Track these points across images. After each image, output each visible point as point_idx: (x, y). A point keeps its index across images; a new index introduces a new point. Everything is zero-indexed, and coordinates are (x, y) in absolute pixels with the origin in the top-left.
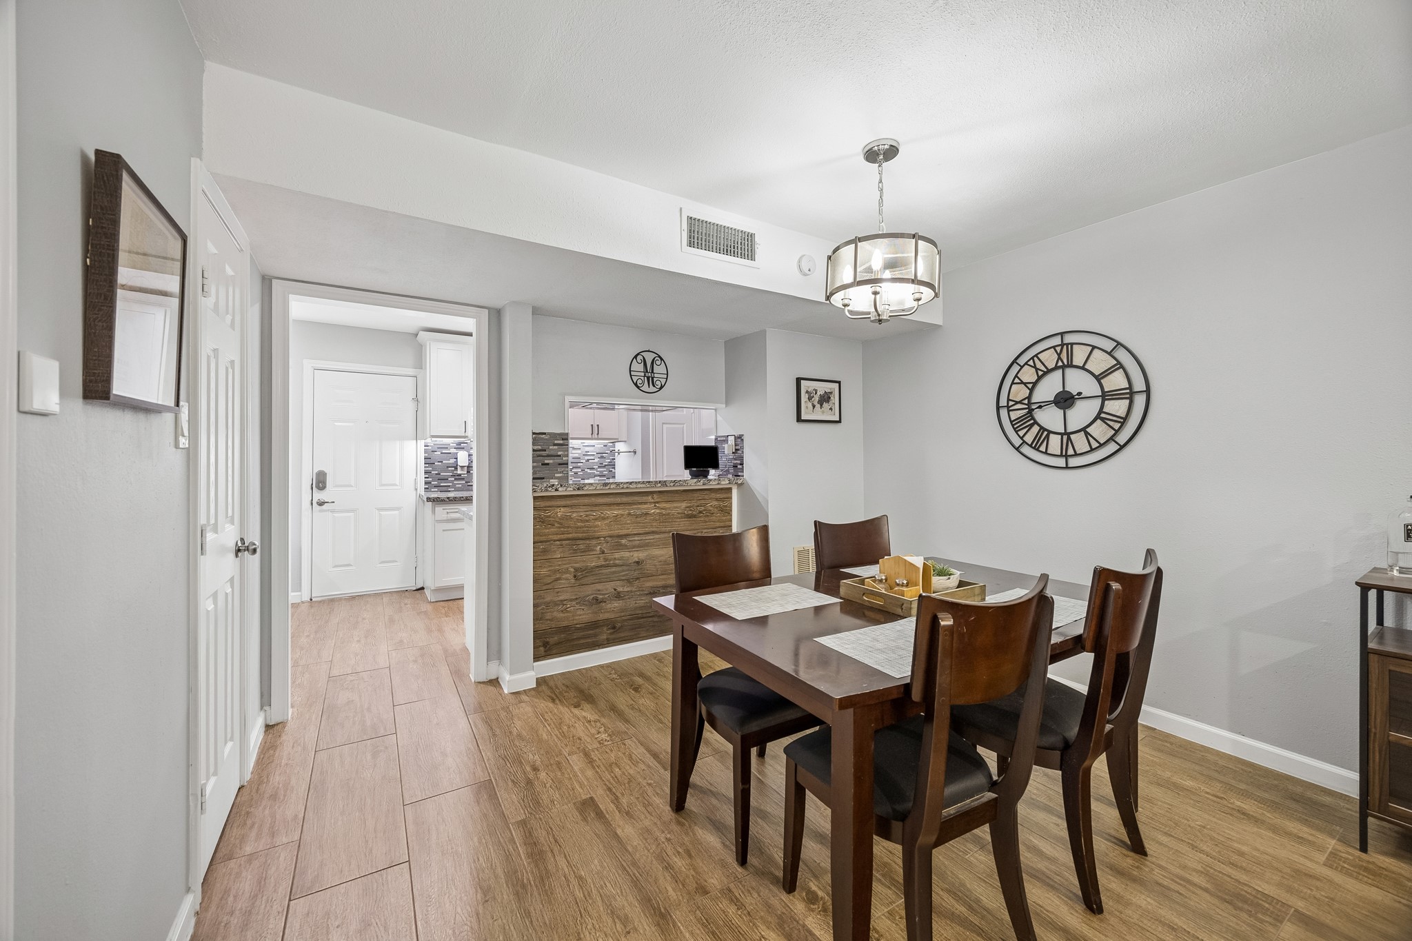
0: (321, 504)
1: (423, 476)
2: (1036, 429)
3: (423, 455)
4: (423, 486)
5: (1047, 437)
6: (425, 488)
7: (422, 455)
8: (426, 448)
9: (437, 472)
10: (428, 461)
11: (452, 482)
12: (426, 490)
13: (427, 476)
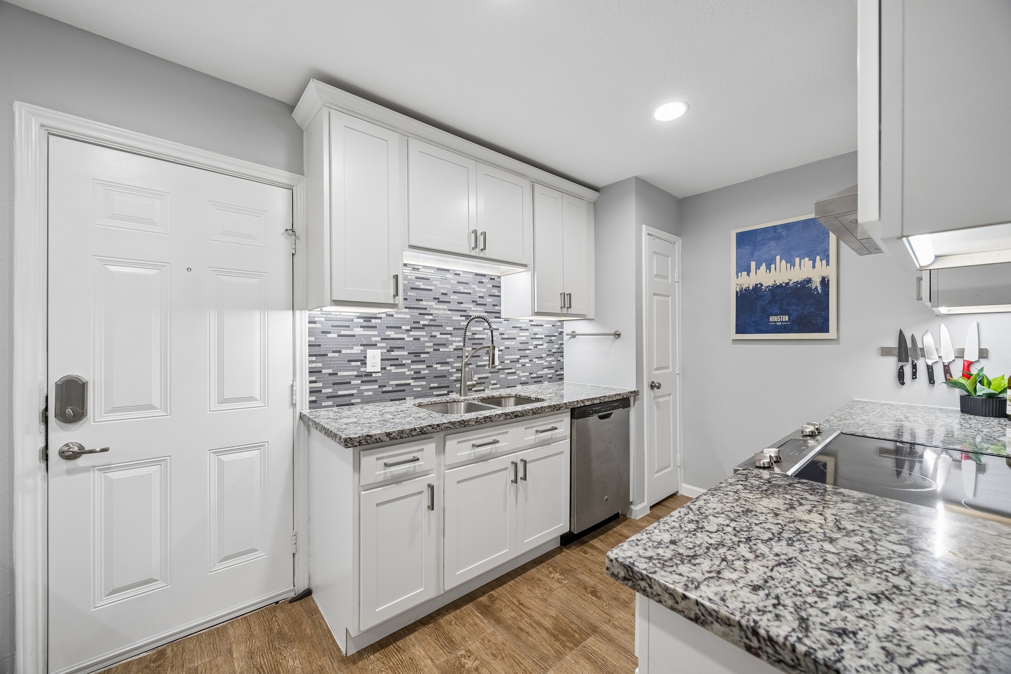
0: (70, 455)
1: (307, 378)
3: (306, 339)
4: (307, 398)
6: (311, 402)
7: (303, 340)
8: (312, 325)
9: (330, 371)
10: (316, 350)
11: (357, 387)
12: (313, 405)
13: (314, 379)
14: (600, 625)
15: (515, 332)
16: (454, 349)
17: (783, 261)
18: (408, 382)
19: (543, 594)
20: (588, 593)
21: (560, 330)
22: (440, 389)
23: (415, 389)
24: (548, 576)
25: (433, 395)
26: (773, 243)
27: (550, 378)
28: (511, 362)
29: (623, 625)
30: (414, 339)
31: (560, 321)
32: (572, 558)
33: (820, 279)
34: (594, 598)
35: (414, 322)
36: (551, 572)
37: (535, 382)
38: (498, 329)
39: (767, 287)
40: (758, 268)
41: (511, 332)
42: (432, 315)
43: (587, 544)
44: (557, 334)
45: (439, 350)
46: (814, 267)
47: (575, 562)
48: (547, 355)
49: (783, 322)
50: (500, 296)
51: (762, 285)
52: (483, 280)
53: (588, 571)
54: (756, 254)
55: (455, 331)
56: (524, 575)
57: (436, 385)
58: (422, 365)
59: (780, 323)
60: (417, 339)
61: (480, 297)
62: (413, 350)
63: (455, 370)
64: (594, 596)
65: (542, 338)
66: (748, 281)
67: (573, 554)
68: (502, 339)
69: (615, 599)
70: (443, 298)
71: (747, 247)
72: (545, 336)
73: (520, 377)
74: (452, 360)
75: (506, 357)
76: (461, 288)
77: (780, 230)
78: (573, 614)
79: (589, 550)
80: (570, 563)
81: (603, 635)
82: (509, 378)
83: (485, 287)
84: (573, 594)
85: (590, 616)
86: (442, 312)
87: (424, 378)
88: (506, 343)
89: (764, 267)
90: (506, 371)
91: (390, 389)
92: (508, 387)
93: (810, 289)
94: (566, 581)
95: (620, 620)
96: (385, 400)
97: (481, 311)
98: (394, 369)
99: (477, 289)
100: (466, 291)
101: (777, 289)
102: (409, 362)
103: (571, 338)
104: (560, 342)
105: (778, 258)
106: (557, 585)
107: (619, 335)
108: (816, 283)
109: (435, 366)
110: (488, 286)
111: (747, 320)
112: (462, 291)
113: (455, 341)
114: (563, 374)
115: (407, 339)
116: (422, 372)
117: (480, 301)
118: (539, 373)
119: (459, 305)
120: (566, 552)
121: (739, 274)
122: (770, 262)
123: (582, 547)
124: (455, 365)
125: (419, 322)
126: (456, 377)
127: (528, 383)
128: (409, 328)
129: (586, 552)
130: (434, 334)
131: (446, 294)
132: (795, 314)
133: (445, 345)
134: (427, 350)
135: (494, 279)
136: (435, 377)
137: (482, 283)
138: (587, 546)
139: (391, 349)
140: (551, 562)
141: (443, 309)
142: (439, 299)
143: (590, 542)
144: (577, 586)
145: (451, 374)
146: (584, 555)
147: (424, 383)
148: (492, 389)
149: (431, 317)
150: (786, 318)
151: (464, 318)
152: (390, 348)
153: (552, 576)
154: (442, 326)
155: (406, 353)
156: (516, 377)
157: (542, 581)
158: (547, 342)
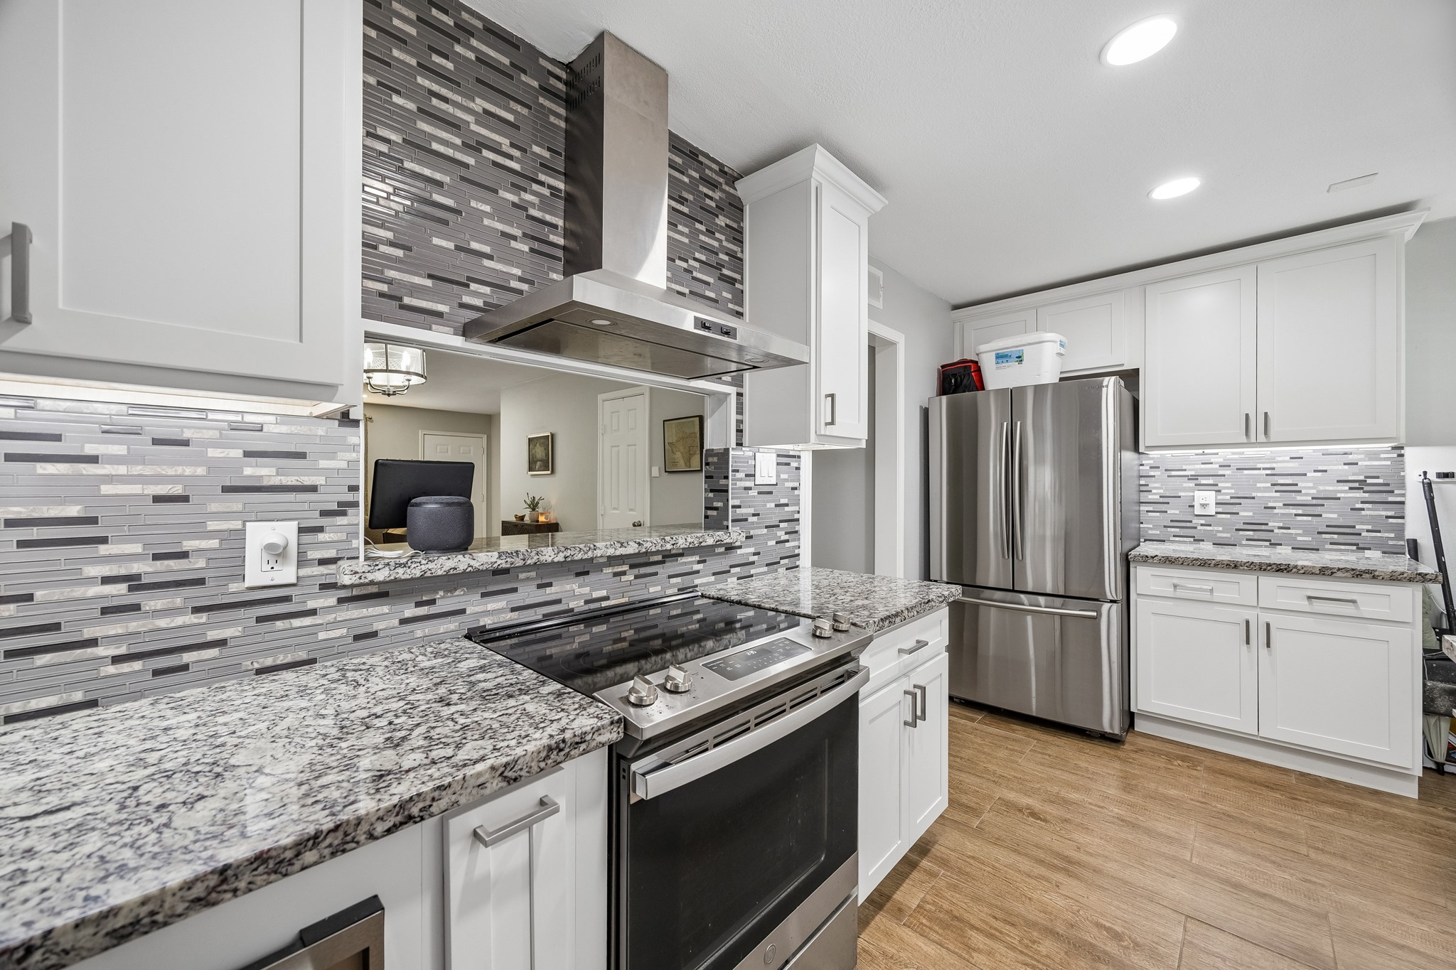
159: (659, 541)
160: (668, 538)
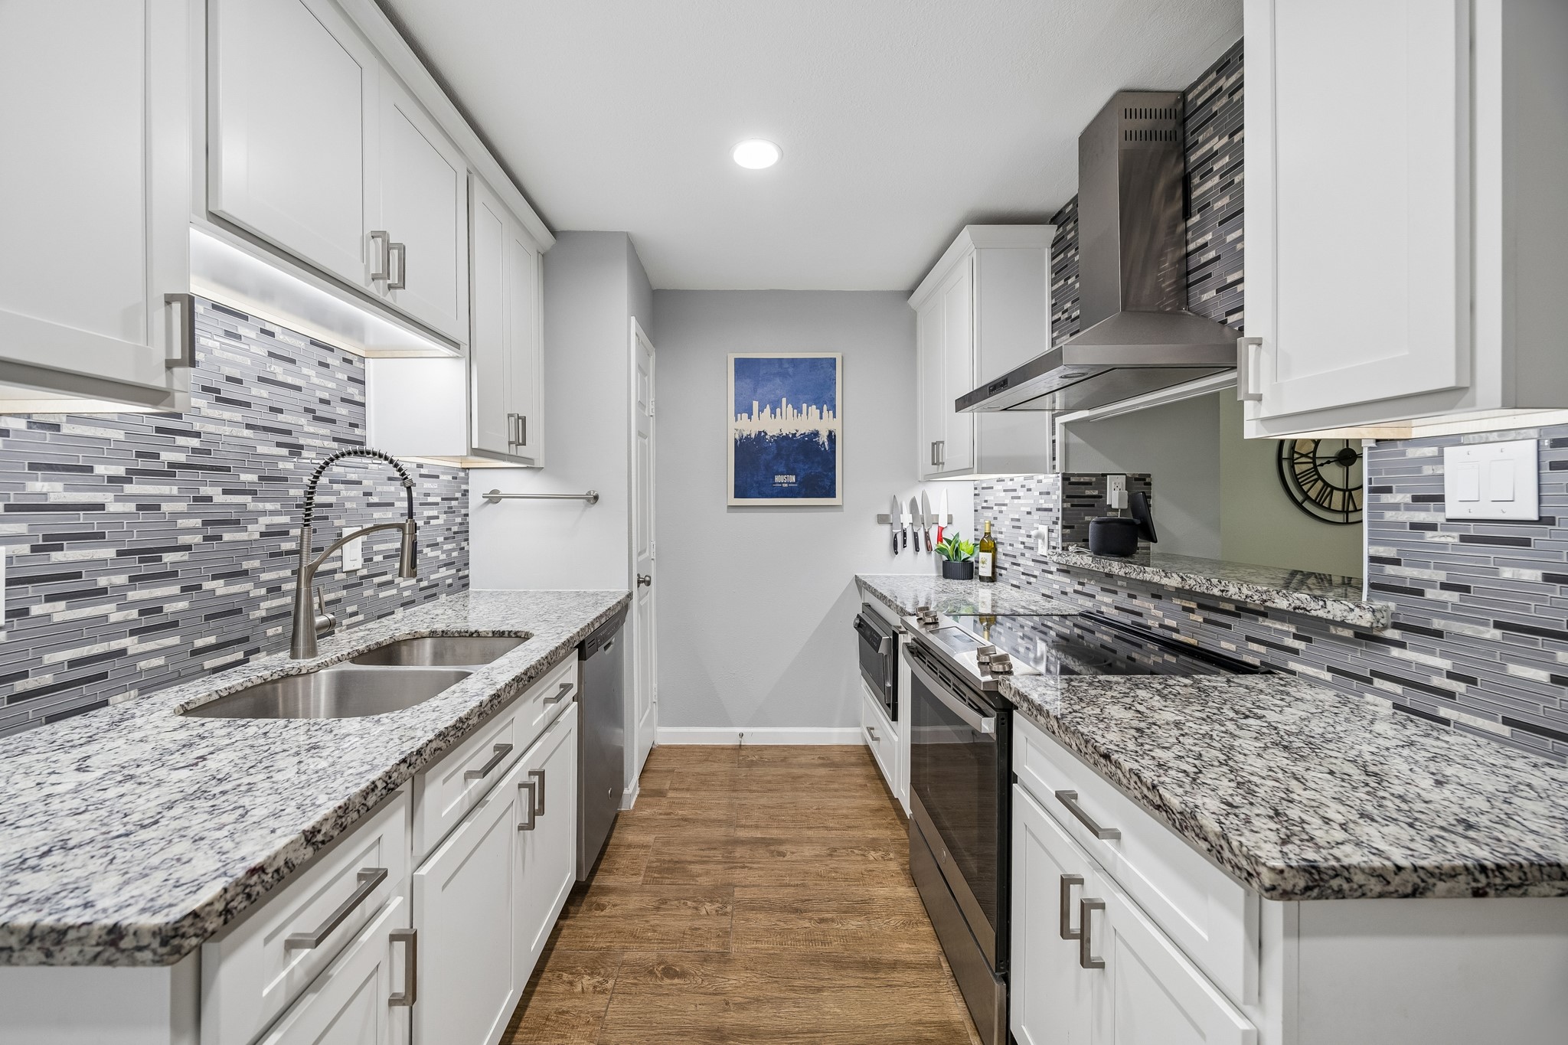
2: (1320, 484)
5: (1331, 493)
14: (721, 1020)
15: (392, 489)
16: (262, 534)
17: (790, 406)
18: (115, 645)
19: (590, 1035)
20: (663, 979)
21: (464, 487)
22: (222, 651)
23: (143, 664)
24: (572, 995)
25: (203, 672)
26: (778, 381)
27: (450, 585)
28: (385, 557)
29: (748, 995)
30: (140, 507)
31: (464, 469)
32: (585, 931)
33: (827, 433)
34: (676, 981)
35: (139, 455)
36: (571, 983)
37: (425, 598)
38: (360, 483)
39: (772, 437)
40: (761, 410)
41: (386, 488)
42: (198, 435)
43: (591, 890)
44: (458, 495)
45: (220, 538)
46: (821, 418)
47: (598, 935)
48: (445, 539)
49: (789, 483)
50: (363, 405)
51: (766, 434)
52: (329, 361)
53: (631, 939)
54: (759, 391)
55: (265, 486)
56: (523, 1024)
57: (212, 640)
58: (163, 586)
59: (786, 485)
60: (149, 507)
61: (322, 401)
62: (134, 540)
63: (263, 591)
64: (673, 978)
65: (437, 504)
66: (750, 426)
67: (582, 924)
68: (369, 505)
69: (705, 960)
70: (230, 391)
71: (748, 381)
72: (443, 499)
73: (401, 590)
74: (256, 563)
75: (376, 548)
76: (278, 370)
77: (786, 366)
78: (669, 1034)
79: (604, 900)
80: (591, 942)
81: (738, 1035)
82: (381, 595)
83: (333, 378)
84: (642, 998)
85: (695, 1017)
86: (227, 430)
87: (175, 624)
88: (376, 515)
89: (768, 410)
90: (377, 580)
91: (48, 679)
92: (379, 617)
93: (818, 443)
94: (611, 982)
95: (739, 990)
96: (24, 725)
97: (324, 437)
98: (60, 612)
99: (315, 380)
100: (290, 380)
101: (783, 440)
102: (121, 579)
103: (487, 503)
104: (463, 511)
105: (784, 400)
106: (601, 1001)
107: (596, 498)
108: (823, 438)
109: (207, 585)
110: (340, 376)
111: (749, 480)
112: (280, 378)
113: (264, 513)
114: (467, 576)
115: (113, 507)
116: (168, 608)
117: (322, 411)
118: (433, 577)
119: (273, 416)
120: (569, 926)
121: (739, 415)
122: (775, 406)
123: (586, 900)
124: (265, 577)
125: (157, 456)
126: (267, 609)
127: (414, 601)
128: (120, 471)
129: (601, 907)
130: (205, 491)
131: (239, 381)
132: (802, 474)
133: (237, 522)
134: (184, 540)
135: (350, 362)
136: (208, 618)
137: (327, 366)
138: (593, 894)
139: (53, 543)
140: (557, 963)
141: (232, 423)
142: (218, 391)
143: (593, 883)
144: (635, 978)
145: (254, 603)
146: (603, 913)
147: (175, 640)
148: (349, 627)
149: (194, 442)
150: (793, 479)
151: (285, 451)
152: (46, 537)
153: (579, 989)
154: (228, 469)
155: (109, 553)
156: (394, 591)
157: (567, 1012)
158: (445, 513)
159: (1204, 581)
160: (1215, 581)
